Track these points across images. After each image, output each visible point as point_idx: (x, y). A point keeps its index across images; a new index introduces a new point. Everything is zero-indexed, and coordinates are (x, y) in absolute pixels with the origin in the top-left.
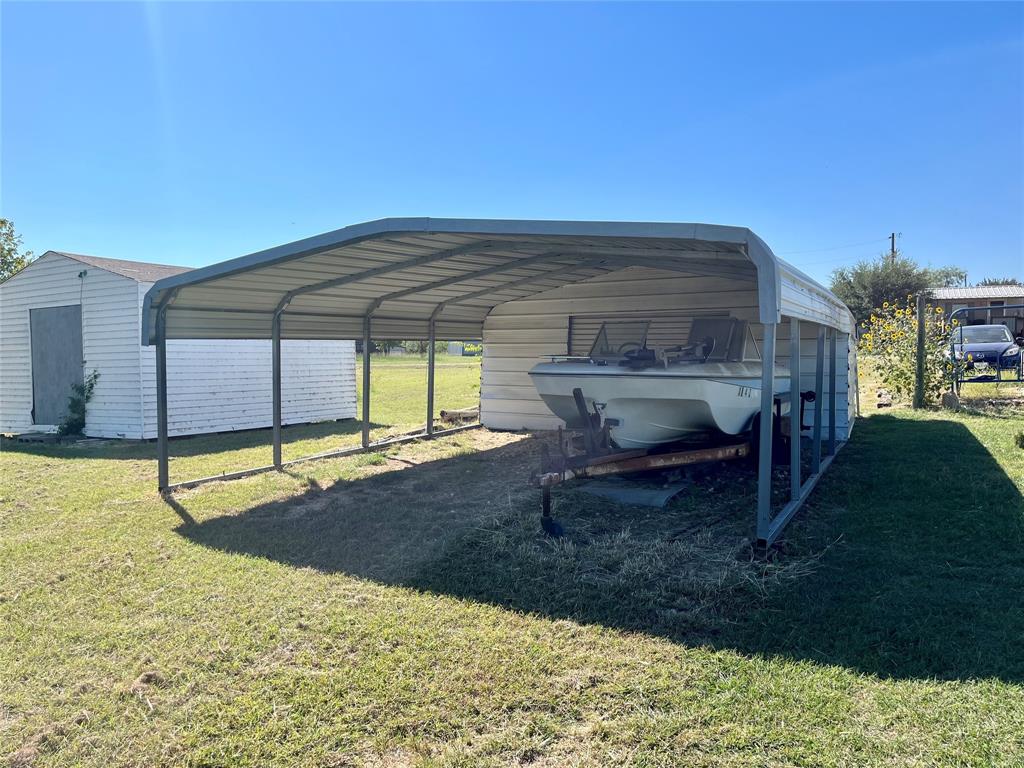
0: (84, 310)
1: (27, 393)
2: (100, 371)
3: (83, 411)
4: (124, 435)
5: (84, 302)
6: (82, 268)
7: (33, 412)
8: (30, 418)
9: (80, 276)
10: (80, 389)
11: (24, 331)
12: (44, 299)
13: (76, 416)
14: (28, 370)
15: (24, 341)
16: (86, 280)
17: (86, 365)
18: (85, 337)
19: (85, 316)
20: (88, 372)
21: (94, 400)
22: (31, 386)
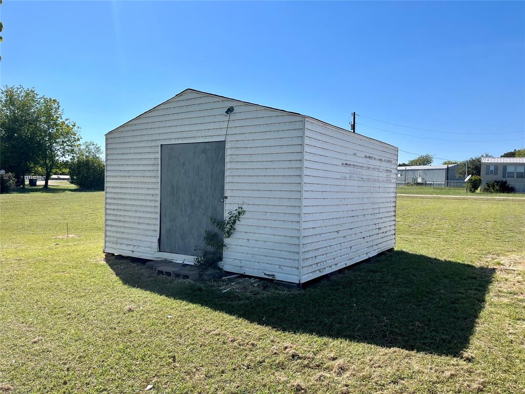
0: (228, 145)
1: (155, 222)
2: (245, 208)
3: (221, 246)
4: (273, 275)
5: (229, 139)
6: (229, 105)
7: (159, 240)
8: (156, 245)
9: (227, 112)
10: (221, 224)
11: (154, 165)
12: (178, 135)
13: (210, 249)
14: (155, 201)
15: (154, 174)
16: (233, 116)
17: (227, 201)
18: (227, 173)
19: (228, 152)
20: (229, 208)
21: (235, 235)
22: (158, 216)
